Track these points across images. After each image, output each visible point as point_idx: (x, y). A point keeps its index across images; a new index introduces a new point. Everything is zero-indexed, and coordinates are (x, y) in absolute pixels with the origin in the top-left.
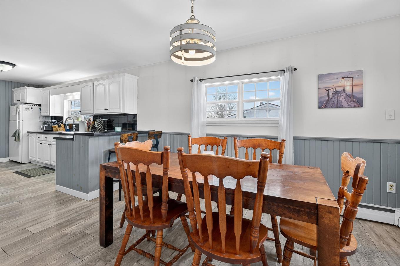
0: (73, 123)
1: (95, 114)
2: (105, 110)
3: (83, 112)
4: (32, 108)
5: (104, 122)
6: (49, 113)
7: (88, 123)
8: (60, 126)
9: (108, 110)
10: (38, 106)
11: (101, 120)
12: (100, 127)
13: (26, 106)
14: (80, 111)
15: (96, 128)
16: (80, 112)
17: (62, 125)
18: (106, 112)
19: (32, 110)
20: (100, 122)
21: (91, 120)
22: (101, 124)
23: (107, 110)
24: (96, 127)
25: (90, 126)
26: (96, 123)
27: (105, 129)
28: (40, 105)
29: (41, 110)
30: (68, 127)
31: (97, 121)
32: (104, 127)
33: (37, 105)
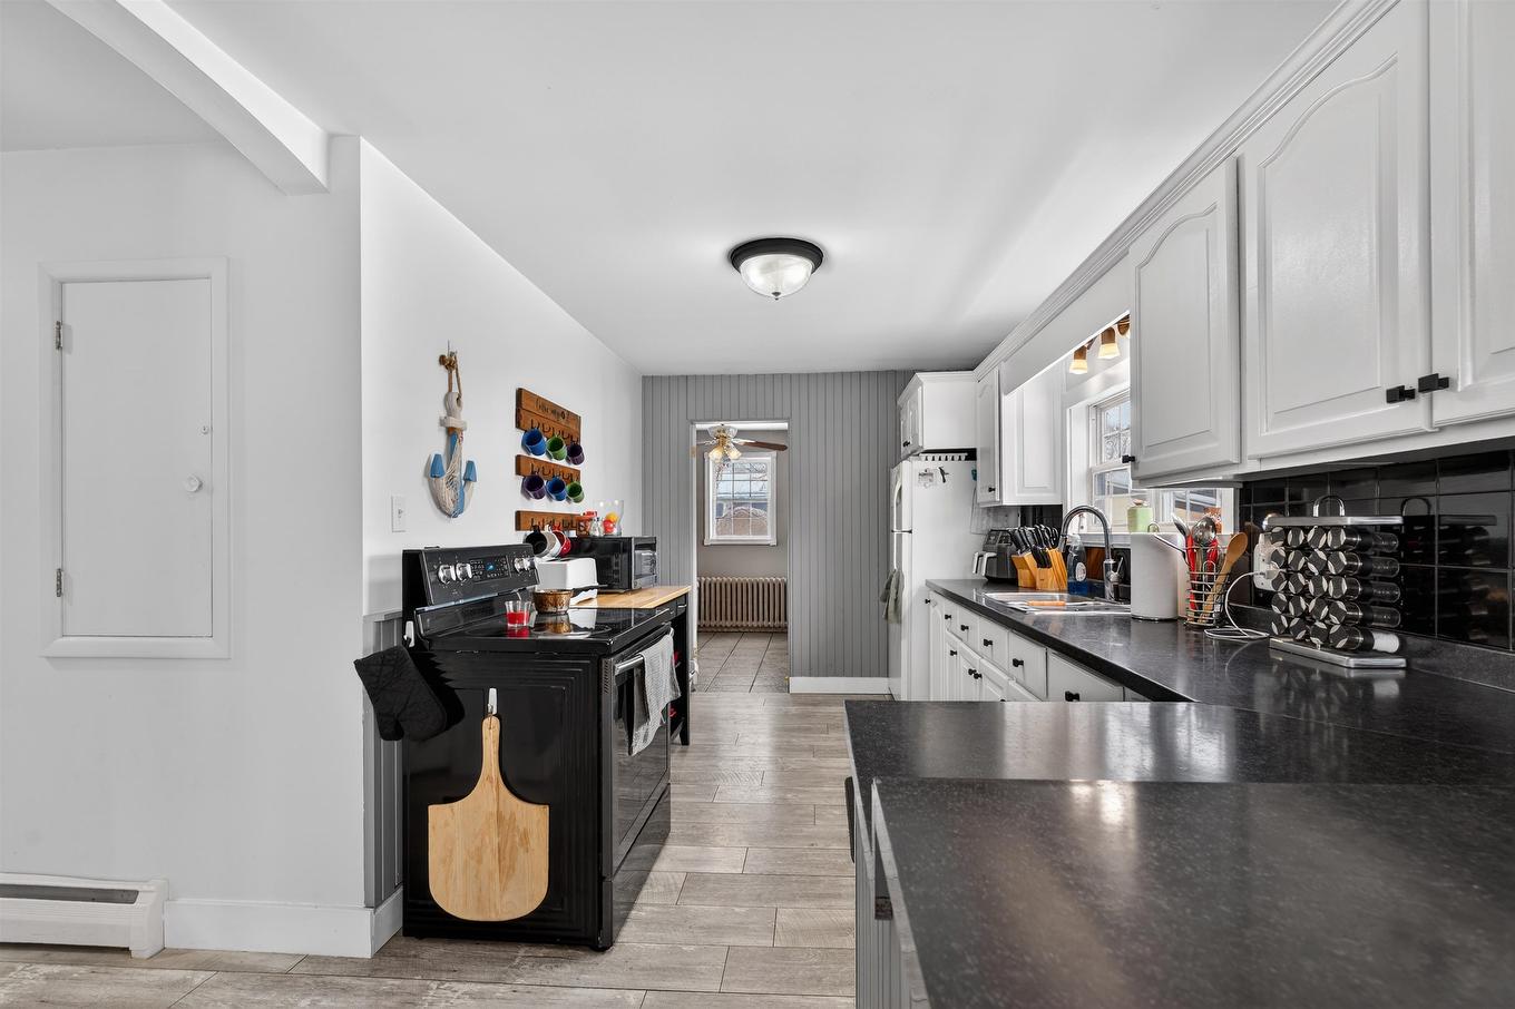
0: (1101, 542)
1: (1252, 467)
2: (1398, 395)
3: (1149, 464)
4: (942, 472)
5: (1361, 550)
6: (997, 491)
7: (1199, 548)
8: (1043, 561)
9: (1444, 383)
10: (967, 459)
11: (1324, 529)
12: (1304, 592)
13: (920, 464)
14: (1126, 459)
15: (1265, 599)
16: (1128, 466)
17: (1055, 554)
18: (1410, 416)
19: (944, 481)
20: (1305, 549)
21: (1216, 528)
22: (1324, 571)
23: (1433, 383)
24: (1263, 583)
25: (1211, 579)
26: (1263, 549)
27: (1366, 627)
28: (971, 454)
29: (974, 474)
30: (1080, 567)
31: (1274, 538)
32: (1364, 601)
33: (963, 455)
